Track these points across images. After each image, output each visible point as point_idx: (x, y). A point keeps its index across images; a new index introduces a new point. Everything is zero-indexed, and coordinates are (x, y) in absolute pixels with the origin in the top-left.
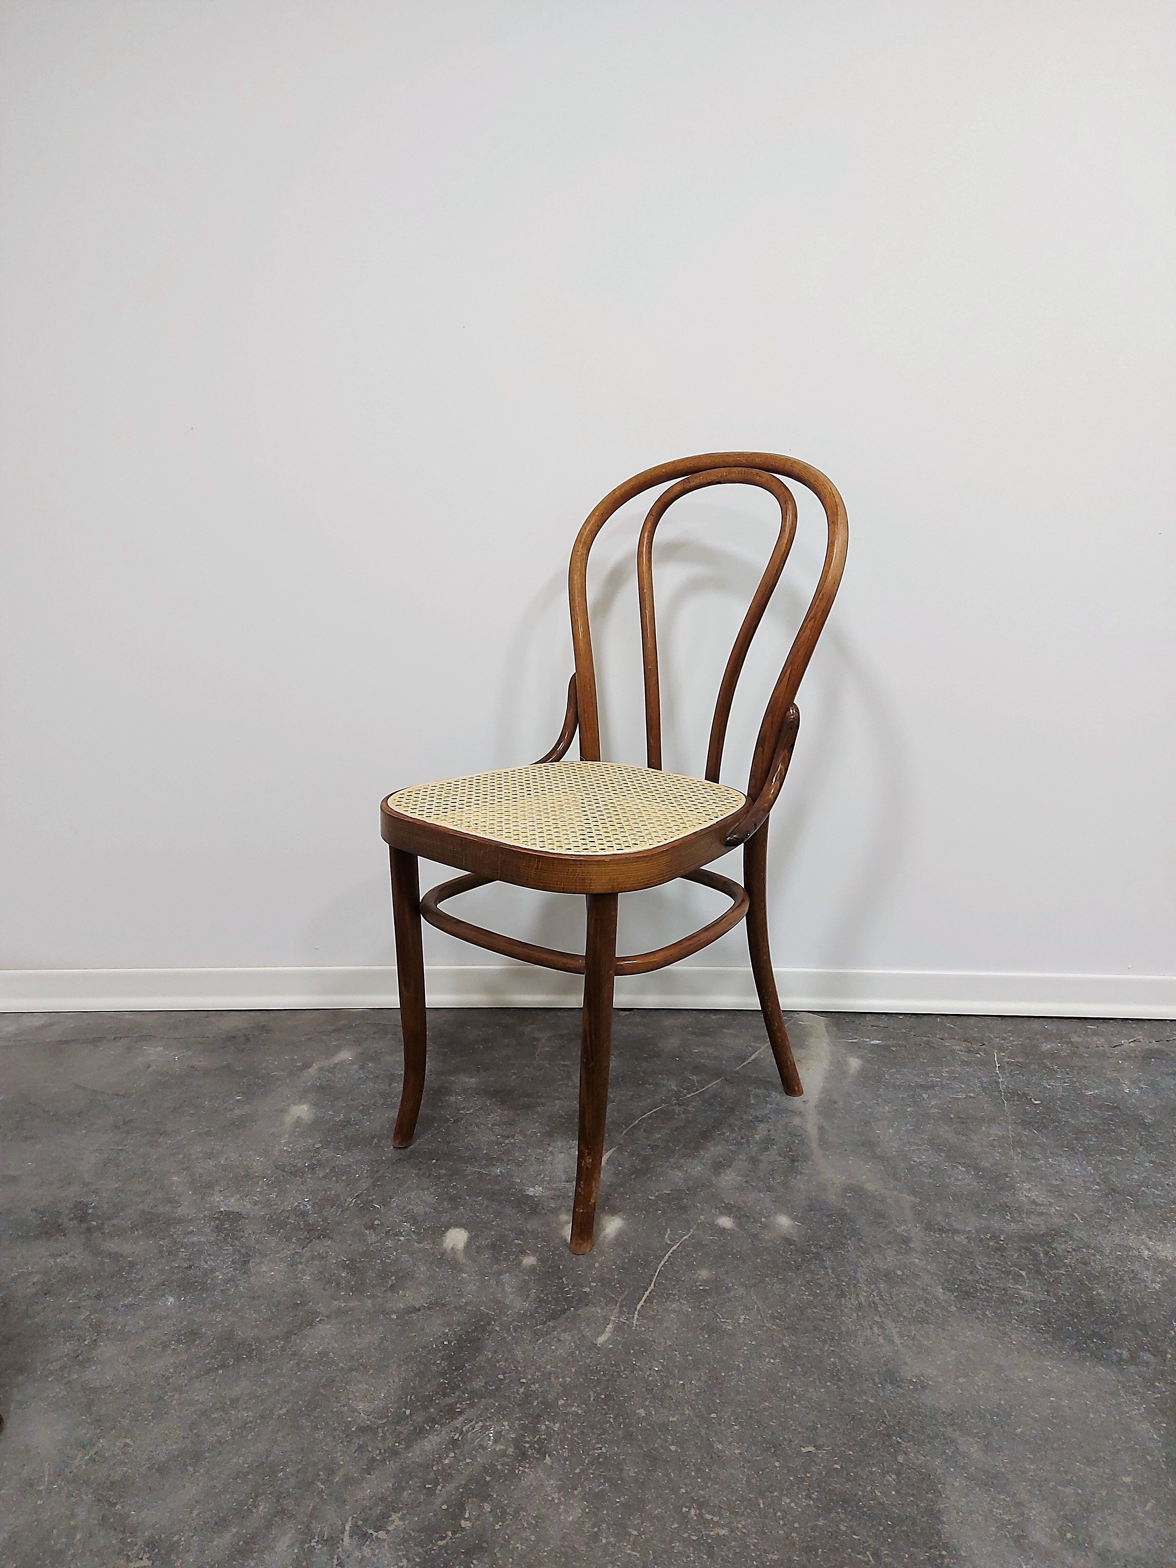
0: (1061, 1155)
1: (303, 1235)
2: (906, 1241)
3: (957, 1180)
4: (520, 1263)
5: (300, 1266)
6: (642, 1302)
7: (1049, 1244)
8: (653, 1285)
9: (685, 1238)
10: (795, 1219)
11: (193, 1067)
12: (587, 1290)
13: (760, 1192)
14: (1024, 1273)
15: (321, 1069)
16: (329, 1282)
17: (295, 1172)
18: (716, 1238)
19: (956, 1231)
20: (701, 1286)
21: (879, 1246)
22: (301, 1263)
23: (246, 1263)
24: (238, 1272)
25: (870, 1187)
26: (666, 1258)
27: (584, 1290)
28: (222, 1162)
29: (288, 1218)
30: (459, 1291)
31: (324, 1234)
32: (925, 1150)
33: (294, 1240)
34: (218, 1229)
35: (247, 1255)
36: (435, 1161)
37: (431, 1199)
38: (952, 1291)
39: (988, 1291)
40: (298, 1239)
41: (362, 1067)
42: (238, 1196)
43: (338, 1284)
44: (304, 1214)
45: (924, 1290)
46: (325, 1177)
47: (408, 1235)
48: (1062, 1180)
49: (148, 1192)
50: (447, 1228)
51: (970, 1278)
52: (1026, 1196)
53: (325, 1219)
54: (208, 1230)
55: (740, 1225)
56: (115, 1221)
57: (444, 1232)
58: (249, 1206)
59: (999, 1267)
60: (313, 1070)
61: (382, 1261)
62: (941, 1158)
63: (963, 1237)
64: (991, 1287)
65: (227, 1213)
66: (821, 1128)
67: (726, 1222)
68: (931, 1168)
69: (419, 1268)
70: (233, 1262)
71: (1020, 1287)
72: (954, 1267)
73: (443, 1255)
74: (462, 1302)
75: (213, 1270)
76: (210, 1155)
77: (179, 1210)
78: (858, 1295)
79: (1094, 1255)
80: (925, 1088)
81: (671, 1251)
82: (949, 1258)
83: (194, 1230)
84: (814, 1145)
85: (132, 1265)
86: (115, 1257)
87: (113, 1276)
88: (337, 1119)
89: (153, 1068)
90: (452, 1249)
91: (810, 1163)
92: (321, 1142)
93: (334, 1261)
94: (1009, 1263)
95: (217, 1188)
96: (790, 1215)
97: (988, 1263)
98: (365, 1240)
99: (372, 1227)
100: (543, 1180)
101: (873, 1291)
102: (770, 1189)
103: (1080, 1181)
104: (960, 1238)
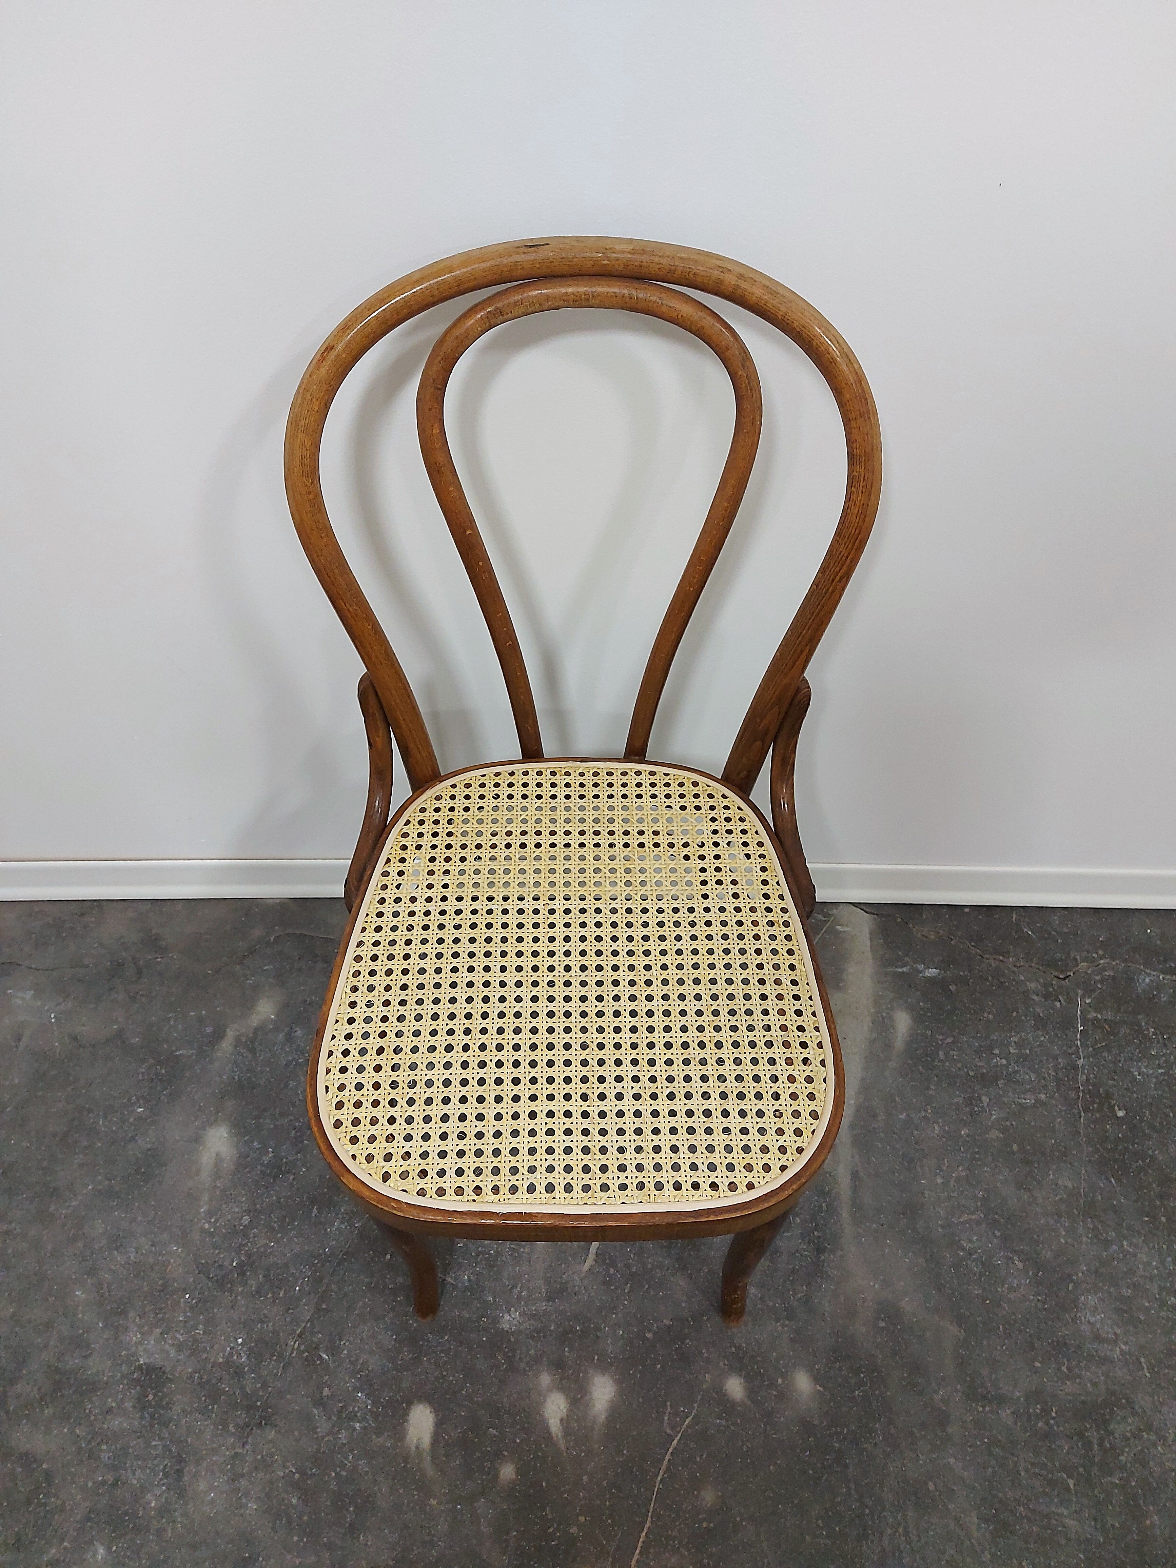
0: (1139, 1233)
1: (241, 1416)
2: (943, 1420)
3: (1011, 1289)
4: (496, 1476)
5: (243, 1482)
6: (636, 1556)
7: (1106, 1422)
8: (649, 1519)
9: (687, 1422)
10: (816, 1379)
11: (74, 1038)
12: (574, 1530)
13: (777, 1320)
14: (1071, 1482)
15: (238, 1042)
16: (278, 1516)
17: (223, 1283)
18: (724, 1422)
19: (1001, 1400)
20: (705, 1520)
21: (912, 1433)
22: (243, 1476)
23: (180, 1473)
24: (172, 1492)
25: (908, 1305)
26: (665, 1462)
27: (571, 1531)
28: (132, 1258)
29: (220, 1380)
30: (428, 1534)
31: (265, 1420)
32: (978, 1223)
33: (231, 1428)
34: (141, 1405)
35: (180, 1460)
36: (388, 1256)
37: (387, 1339)
38: (987, 1521)
39: (1029, 1520)
40: (237, 1426)
41: (289, 1038)
42: (159, 1330)
43: (289, 1522)
44: (238, 1373)
45: (957, 1519)
46: (258, 1292)
47: (364, 1419)
48: (1134, 1285)
49: (49, 1325)
50: (410, 1403)
51: (1010, 1495)
52: (1089, 1322)
53: (265, 1385)
54: (128, 1405)
55: (751, 1392)
56: (18, 1387)
57: (406, 1413)
58: (172, 1354)
59: (1044, 1472)
60: (226, 1045)
61: (337, 1474)
62: (995, 1241)
63: (1008, 1411)
64: (1033, 1511)
65: (149, 1370)
66: (855, 1176)
67: (735, 1387)
68: (983, 1264)
69: (380, 1490)
70: (166, 1475)
71: (1065, 1512)
72: (995, 1473)
73: (406, 1460)
74: (433, 1556)
75: (144, 1489)
76: (116, 1243)
77: (90, 1362)
78: (881, 1533)
79: (1155, 1445)
80: (987, 1080)
81: (671, 1450)
82: (990, 1454)
83: (114, 1404)
84: (845, 1214)
85: (48, 1476)
86: (28, 1460)
87: (29, 1502)
88: (265, 1159)
89: (25, 1040)
90: (417, 1448)
91: (839, 1253)
92: (248, 1212)
93: (281, 1474)
94: (1057, 1464)
95: (132, 1314)
96: (810, 1369)
97: (1033, 1464)
98: (314, 1429)
99: (320, 1402)
100: (519, 1298)
101: (899, 1524)
102: (790, 1315)
103: (1154, 1288)
104: (1006, 1414)
